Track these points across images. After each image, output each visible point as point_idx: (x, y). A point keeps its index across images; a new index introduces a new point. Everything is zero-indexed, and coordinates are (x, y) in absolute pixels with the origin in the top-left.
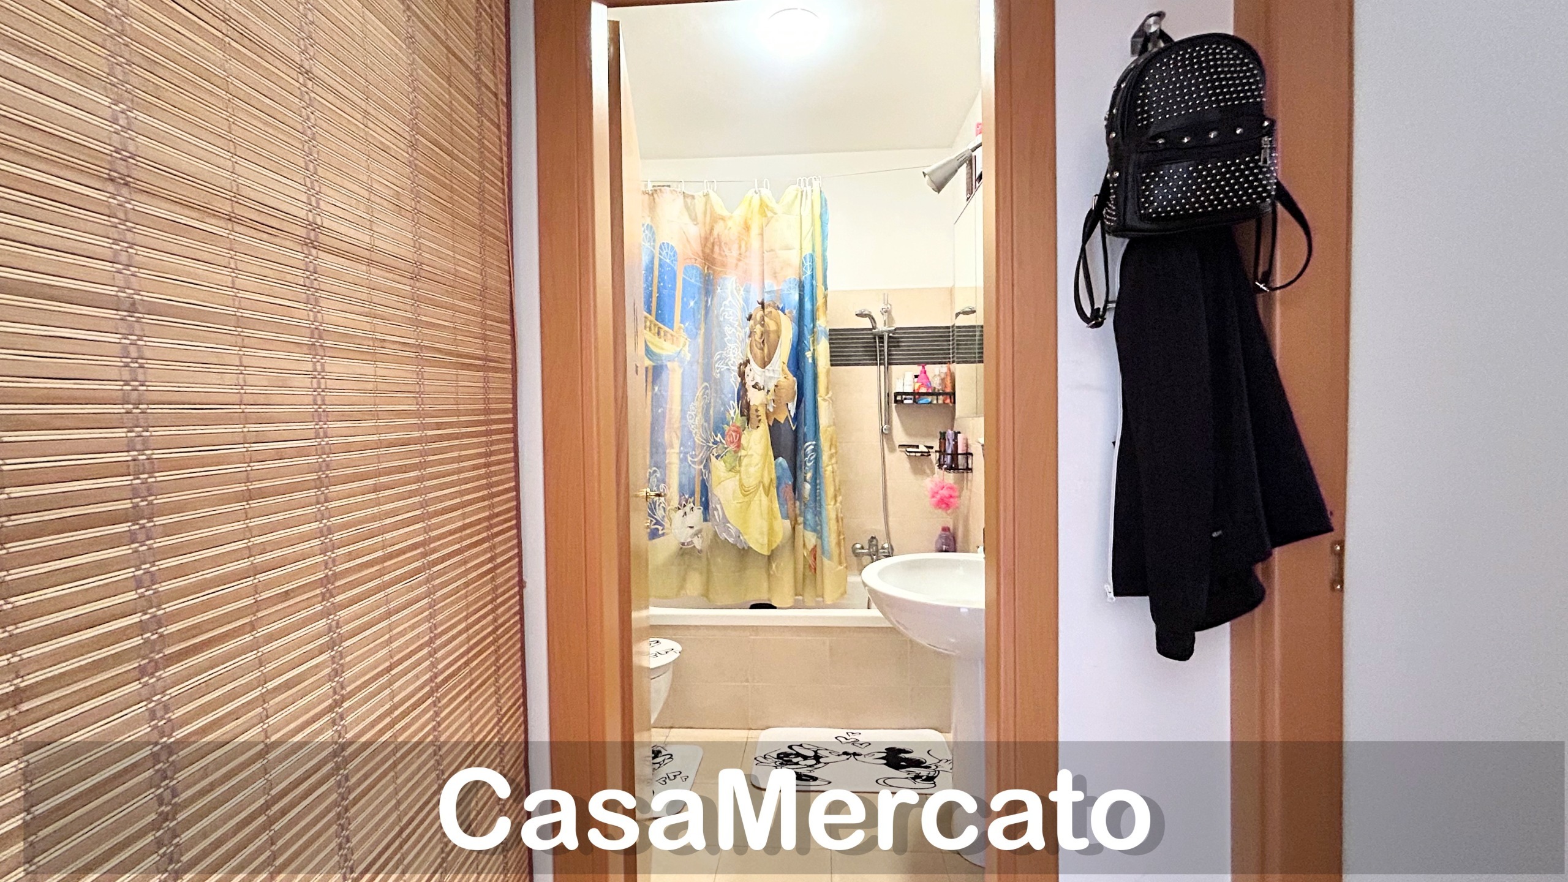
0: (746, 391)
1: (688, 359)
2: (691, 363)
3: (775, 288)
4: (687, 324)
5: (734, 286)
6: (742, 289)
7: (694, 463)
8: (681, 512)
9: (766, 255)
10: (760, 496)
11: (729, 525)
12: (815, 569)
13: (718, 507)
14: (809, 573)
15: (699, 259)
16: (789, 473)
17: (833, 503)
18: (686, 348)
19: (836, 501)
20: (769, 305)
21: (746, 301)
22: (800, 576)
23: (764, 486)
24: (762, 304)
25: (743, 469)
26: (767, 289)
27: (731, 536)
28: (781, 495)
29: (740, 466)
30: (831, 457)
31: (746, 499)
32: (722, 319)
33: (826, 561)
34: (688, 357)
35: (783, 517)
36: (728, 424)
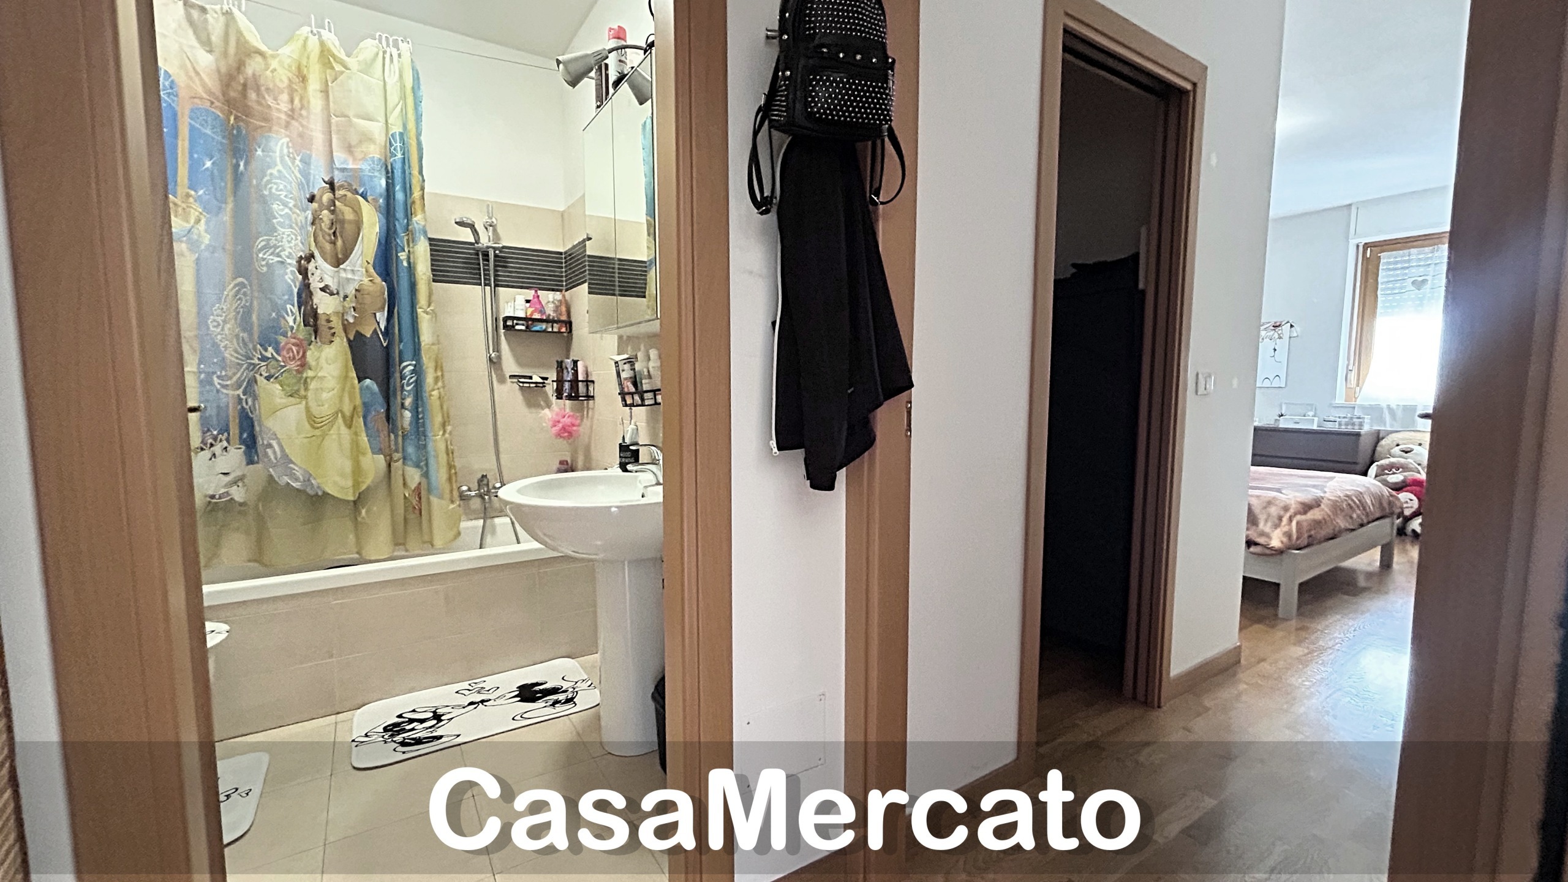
0: (311, 294)
1: (207, 241)
2: (212, 249)
3: (351, 166)
4: (201, 192)
5: (285, 151)
6: (298, 158)
7: (225, 387)
8: (207, 454)
9: (334, 120)
10: (339, 428)
11: (292, 465)
12: (420, 510)
13: (274, 443)
14: (412, 516)
15: (217, 104)
16: (380, 399)
17: (441, 433)
18: (202, 226)
19: (445, 432)
20: (342, 186)
21: (306, 174)
22: (401, 519)
23: (344, 417)
24: (331, 185)
25: (310, 394)
26: (338, 165)
27: (297, 480)
28: (370, 425)
29: (306, 389)
30: (436, 379)
31: (317, 432)
32: (266, 193)
33: (434, 500)
34: (207, 239)
35: (373, 453)
36: (285, 335)
